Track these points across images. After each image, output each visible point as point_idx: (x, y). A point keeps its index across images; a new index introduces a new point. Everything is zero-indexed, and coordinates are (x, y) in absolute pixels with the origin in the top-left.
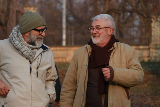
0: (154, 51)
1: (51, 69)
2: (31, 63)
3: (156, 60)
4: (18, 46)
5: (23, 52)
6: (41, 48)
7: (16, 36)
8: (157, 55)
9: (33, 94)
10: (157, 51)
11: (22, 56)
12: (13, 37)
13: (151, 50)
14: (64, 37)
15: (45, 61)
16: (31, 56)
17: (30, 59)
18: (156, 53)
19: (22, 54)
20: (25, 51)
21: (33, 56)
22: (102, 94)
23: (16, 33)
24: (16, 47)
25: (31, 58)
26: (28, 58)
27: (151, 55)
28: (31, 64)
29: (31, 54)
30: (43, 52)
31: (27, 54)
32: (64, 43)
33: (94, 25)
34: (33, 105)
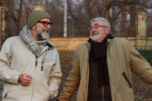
0: (140, 41)
1: (55, 66)
2: (37, 57)
3: (142, 49)
4: (27, 40)
5: (32, 46)
6: (47, 46)
7: (26, 32)
8: (142, 45)
9: (35, 86)
10: (142, 41)
11: (30, 49)
12: (23, 33)
13: (138, 41)
14: (65, 30)
15: (49, 57)
16: (38, 51)
17: (36, 54)
18: (142, 43)
19: (30, 48)
20: (33, 45)
21: (39, 52)
22: (101, 86)
23: (26, 30)
24: (26, 41)
25: (38, 53)
26: (34, 52)
27: (137, 44)
28: (37, 59)
29: (38, 49)
30: (49, 49)
31: (35, 49)
32: (65, 35)
33: (93, 25)
34: (34, 96)
